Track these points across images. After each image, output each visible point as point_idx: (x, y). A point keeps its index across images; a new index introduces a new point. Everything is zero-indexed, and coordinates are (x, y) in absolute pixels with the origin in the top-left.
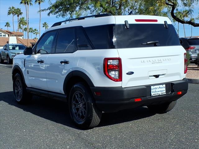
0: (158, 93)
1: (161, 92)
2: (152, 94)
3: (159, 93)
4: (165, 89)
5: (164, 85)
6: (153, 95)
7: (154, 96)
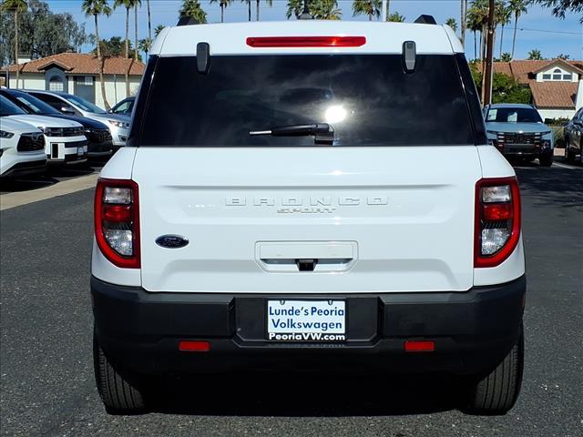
0: (303, 330)
1: (320, 331)
2: (272, 330)
3: (312, 330)
4: (342, 320)
5: (341, 305)
6: (278, 337)
7: (282, 342)
